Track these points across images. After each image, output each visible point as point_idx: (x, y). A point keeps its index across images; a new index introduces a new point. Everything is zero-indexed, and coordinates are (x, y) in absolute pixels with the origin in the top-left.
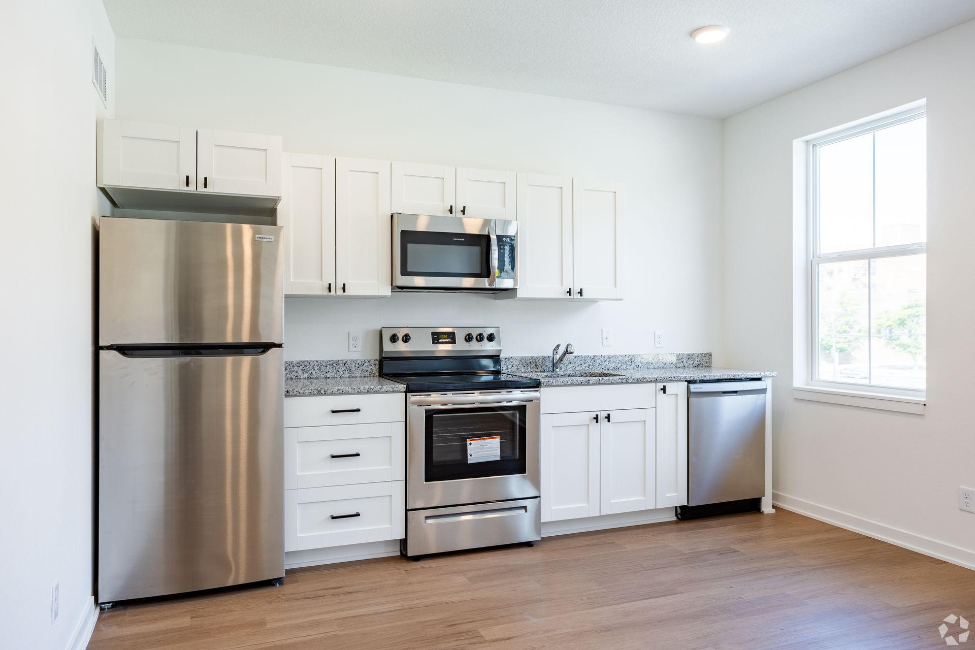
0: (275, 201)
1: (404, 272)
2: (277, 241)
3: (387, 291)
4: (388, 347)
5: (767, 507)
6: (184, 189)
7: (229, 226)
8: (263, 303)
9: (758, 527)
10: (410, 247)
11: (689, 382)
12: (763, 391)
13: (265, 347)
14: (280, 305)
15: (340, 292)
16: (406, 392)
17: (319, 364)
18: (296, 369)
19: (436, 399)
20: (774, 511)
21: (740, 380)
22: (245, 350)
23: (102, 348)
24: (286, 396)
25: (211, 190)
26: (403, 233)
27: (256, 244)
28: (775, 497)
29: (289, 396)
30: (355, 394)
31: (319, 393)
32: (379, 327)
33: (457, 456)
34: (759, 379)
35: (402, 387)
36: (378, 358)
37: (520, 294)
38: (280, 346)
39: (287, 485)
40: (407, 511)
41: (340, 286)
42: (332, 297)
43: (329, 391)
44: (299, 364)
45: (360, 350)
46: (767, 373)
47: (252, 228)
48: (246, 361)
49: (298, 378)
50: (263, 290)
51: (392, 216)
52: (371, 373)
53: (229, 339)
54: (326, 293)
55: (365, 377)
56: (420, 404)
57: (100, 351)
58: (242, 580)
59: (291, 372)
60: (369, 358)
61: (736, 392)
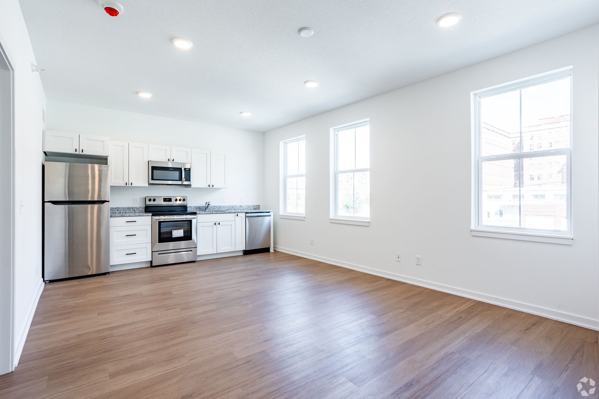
0: (107, 157)
1: (152, 179)
2: (108, 170)
3: (147, 185)
4: (148, 203)
5: (272, 250)
6: (75, 153)
7: (90, 165)
8: (102, 189)
9: (269, 257)
10: (154, 171)
11: (246, 213)
12: (270, 216)
13: (104, 202)
14: (109, 189)
15: (130, 185)
16: (152, 216)
17: (123, 208)
18: (115, 210)
19: (162, 218)
20: (274, 251)
21: (263, 212)
22: (96, 203)
23: (46, 202)
24: (110, 217)
25: (84, 153)
26: (152, 167)
27: (100, 171)
28: (274, 247)
29: (112, 217)
30: (134, 216)
31: (122, 216)
32: (145, 197)
33: (169, 236)
34: (269, 212)
35: (150, 214)
36: (145, 206)
37: (192, 186)
38: (109, 201)
39: (111, 244)
40: (152, 252)
41: (130, 183)
42: (128, 187)
43: (125, 216)
44: (116, 208)
45: (138, 204)
46: (271, 211)
47: (98, 166)
48: (96, 206)
49: (115, 213)
50: (103, 184)
51: (148, 162)
52: (142, 211)
53: (90, 199)
54: (125, 185)
55: (140, 212)
56: (157, 220)
57: (45, 203)
58: (94, 273)
59: (113, 211)
60: (141, 206)
61: (261, 216)
